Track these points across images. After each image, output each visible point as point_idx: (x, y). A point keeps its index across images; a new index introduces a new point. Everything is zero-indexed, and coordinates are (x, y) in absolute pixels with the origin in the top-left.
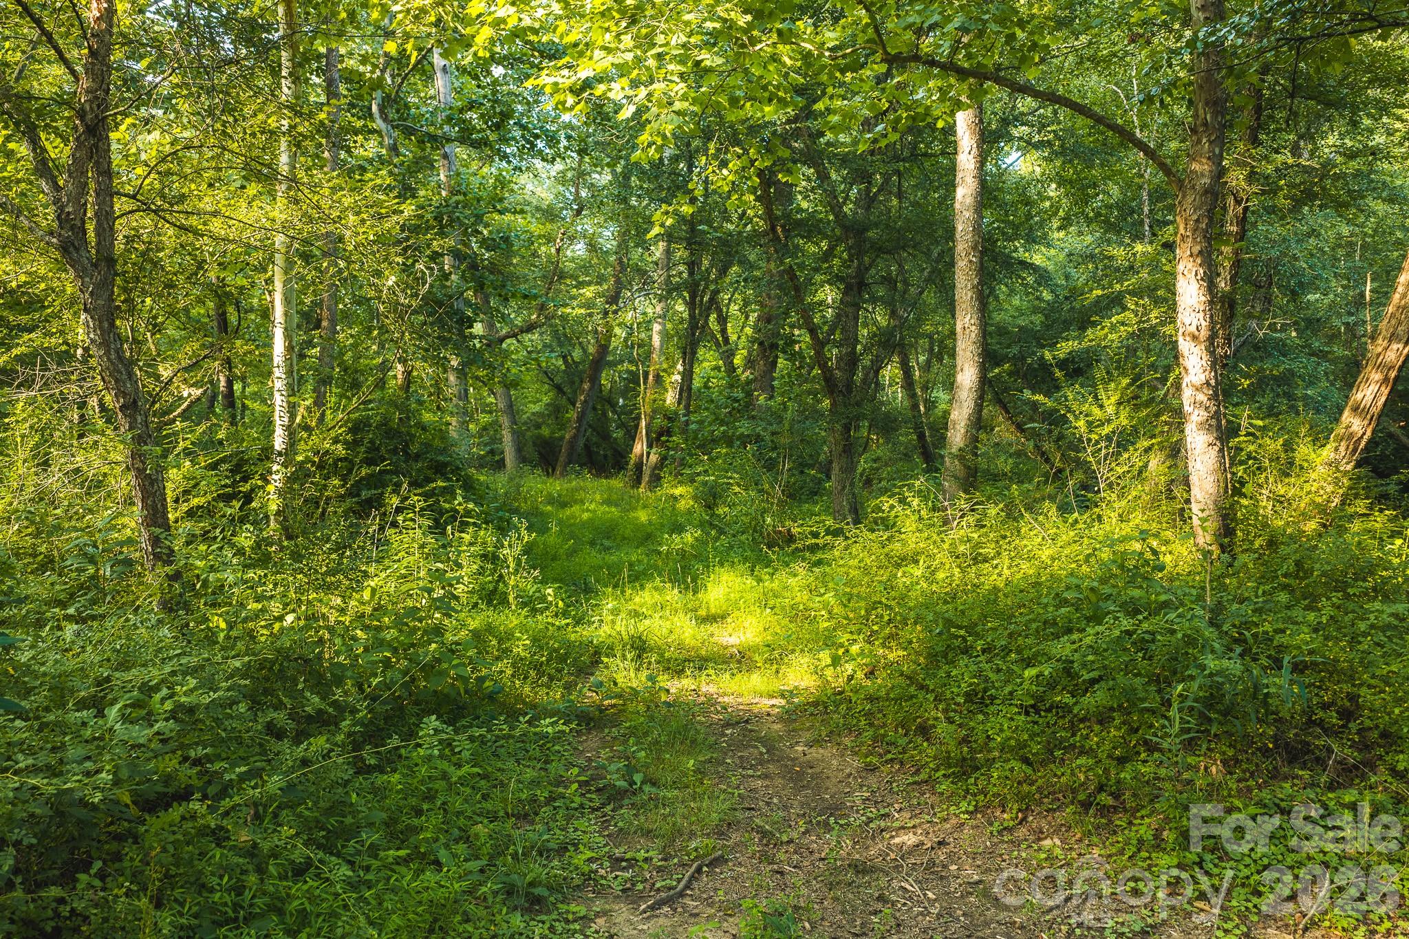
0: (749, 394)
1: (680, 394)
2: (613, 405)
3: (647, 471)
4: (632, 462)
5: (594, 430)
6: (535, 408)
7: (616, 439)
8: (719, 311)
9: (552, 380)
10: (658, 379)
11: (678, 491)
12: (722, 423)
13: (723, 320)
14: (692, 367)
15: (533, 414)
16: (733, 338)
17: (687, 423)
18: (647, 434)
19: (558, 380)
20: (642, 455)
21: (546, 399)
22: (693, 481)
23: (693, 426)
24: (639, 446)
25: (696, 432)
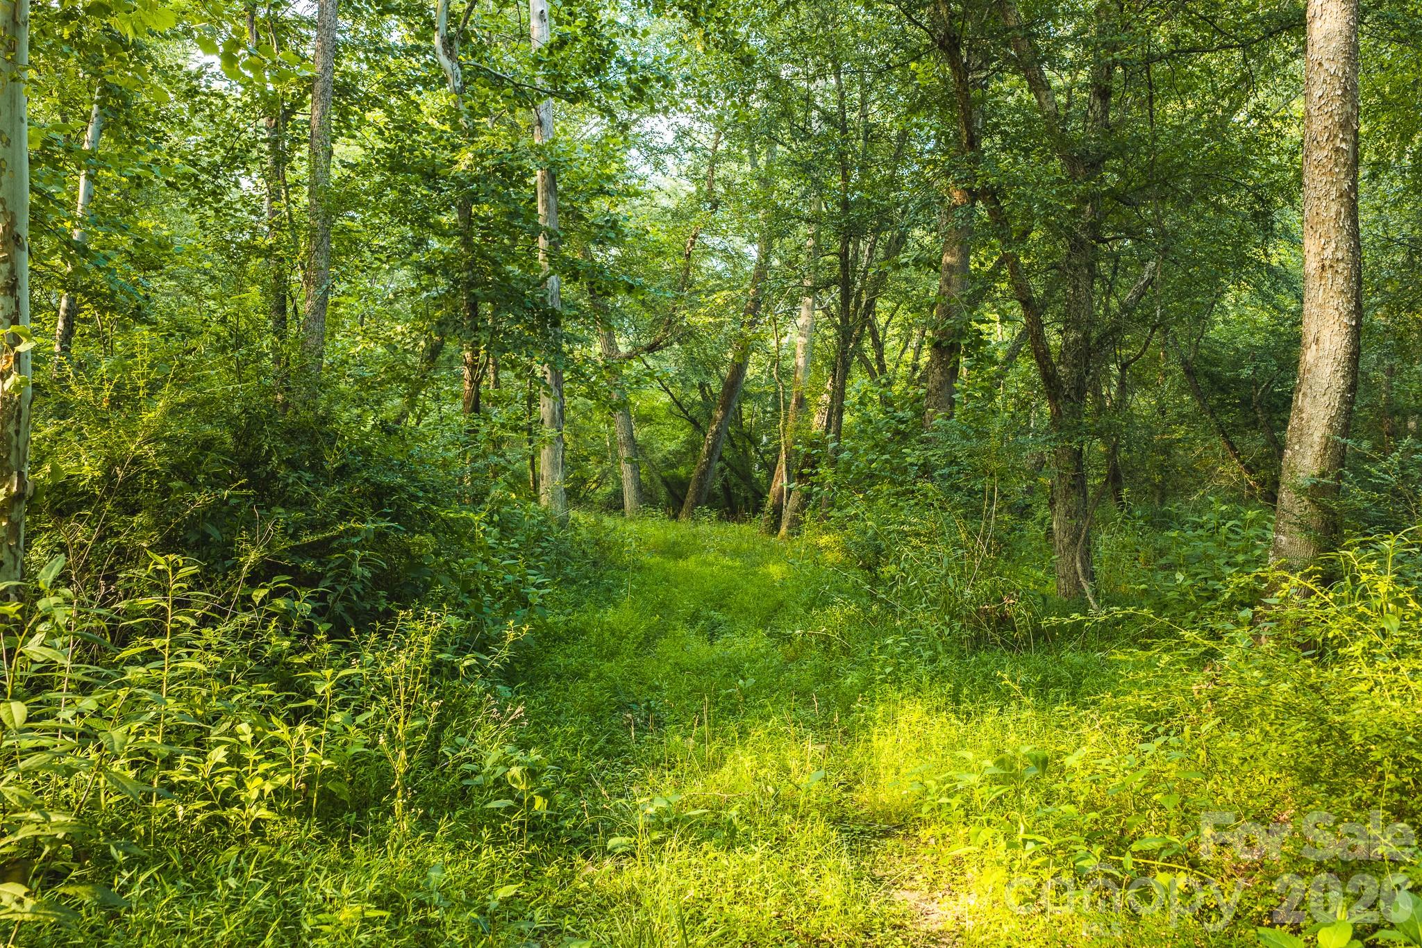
0: (919, 413)
1: (829, 420)
2: (755, 442)
3: (787, 514)
4: (770, 503)
5: (732, 469)
6: (672, 446)
7: (758, 480)
8: (874, 334)
9: (686, 413)
10: (801, 402)
11: (824, 540)
12: (883, 450)
13: (879, 346)
14: (843, 384)
15: (670, 452)
16: (890, 366)
17: (837, 451)
18: (787, 469)
19: (692, 413)
20: (781, 495)
21: (682, 437)
22: (843, 527)
23: (845, 456)
24: (779, 484)
25: (849, 464)
